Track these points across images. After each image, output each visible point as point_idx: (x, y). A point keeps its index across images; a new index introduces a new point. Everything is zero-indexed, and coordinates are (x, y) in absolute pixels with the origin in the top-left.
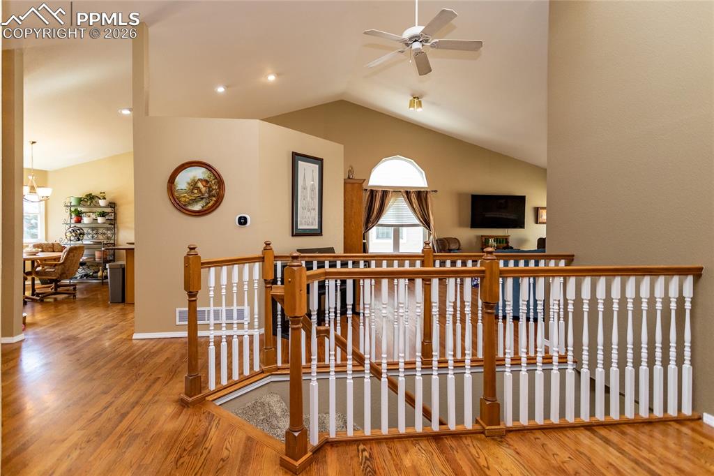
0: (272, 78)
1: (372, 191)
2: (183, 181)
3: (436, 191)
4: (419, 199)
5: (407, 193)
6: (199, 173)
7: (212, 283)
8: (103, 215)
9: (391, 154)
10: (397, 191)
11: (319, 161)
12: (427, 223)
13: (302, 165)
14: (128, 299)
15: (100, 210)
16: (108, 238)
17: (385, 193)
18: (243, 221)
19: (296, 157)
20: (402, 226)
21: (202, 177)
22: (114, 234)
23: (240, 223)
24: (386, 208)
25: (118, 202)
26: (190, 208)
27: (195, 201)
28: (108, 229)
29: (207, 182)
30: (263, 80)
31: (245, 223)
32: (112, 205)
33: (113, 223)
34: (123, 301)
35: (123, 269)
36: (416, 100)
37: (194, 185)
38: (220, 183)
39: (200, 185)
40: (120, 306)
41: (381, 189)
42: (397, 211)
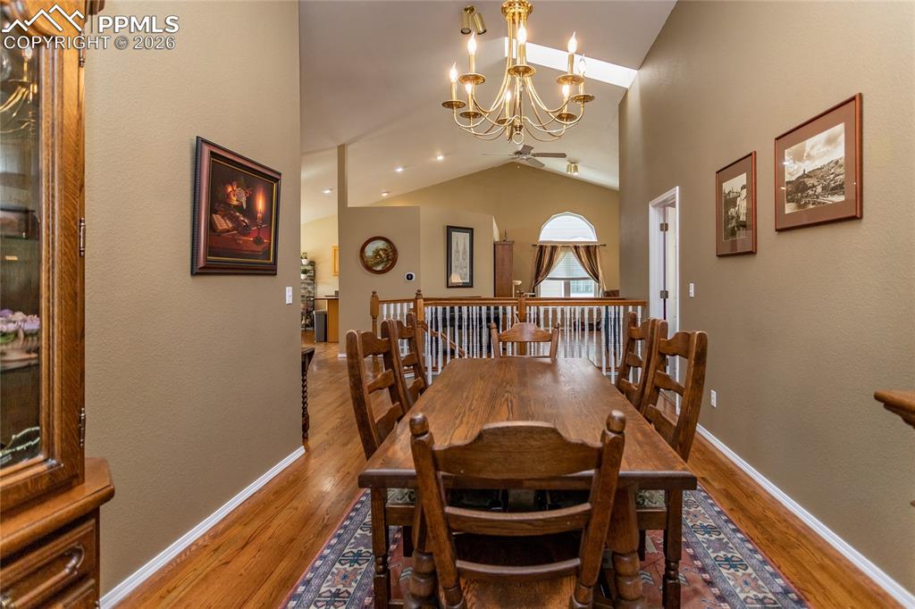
0: (440, 158)
1: (541, 247)
2: (370, 251)
3: (605, 245)
4: (589, 254)
5: (576, 247)
6: (380, 244)
7: (385, 313)
8: (305, 272)
9: (560, 211)
10: (566, 246)
11: (470, 231)
12: (596, 277)
13: (455, 234)
14: (330, 337)
15: (303, 268)
16: (309, 292)
17: (554, 248)
18: (410, 277)
19: (450, 229)
20: (573, 279)
21: (382, 247)
22: (314, 288)
23: (408, 278)
24: (555, 263)
25: (317, 261)
26: (375, 268)
27: (378, 264)
28: (309, 284)
29: (386, 250)
30: (433, 159)
31: (411, 278)
32: (312, 263)
33: (313, 279)
34: (326, 340)
35: (326, 315)
36: (573, 165)
37: (377, 253)
38: (395, 251)
39: (381, 253)
40: (324, 343)
41: (549, 245)
42: (566, 265)
